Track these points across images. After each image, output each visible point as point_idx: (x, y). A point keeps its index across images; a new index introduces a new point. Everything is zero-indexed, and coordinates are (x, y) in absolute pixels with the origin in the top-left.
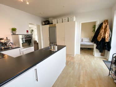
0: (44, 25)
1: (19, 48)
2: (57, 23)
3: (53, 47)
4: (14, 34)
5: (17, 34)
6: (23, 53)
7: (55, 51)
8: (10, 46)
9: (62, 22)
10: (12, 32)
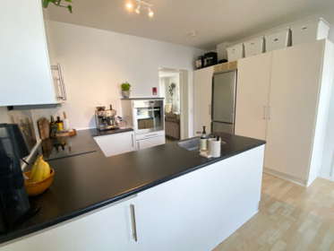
0: (199, 68)
1: (131, 132)
2: (244, 56)
3: (208, 143)
4: (125, 98)
5: (131, 97)
6: (138, 144)
7: (209, 157)
8: (117, 124)
9: (264, 51)
10: (123, 94)
